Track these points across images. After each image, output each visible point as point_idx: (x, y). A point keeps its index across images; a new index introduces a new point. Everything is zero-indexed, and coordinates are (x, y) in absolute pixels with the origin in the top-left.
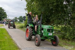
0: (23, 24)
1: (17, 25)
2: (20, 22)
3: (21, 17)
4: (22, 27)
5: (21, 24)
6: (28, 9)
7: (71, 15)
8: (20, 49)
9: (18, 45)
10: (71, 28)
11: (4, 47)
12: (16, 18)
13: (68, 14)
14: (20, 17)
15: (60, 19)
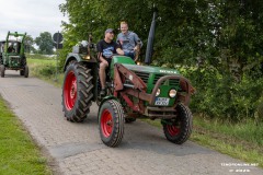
0: (53, 60)
1: (33, 64)
2: (41, 52)
3: (45, 36)
4: (49, 73)
5: (46, 62)
6: (70, 10)
7: (219, 33)
8: (40, 149)
9: (35, 133)
10: (220, 77)
13: (210, 26)
14: (42, 35)
15: (181, 45)
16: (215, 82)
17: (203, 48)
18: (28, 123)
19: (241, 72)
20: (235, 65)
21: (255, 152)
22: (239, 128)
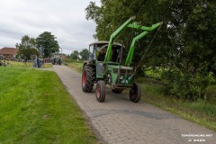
2: (83, 60)
3: (85, 51)
7: (182, 49)
8: (82, 111)
9: (79, 103)
10: (182, 74)
11: (52, 108)
12: (76, 52)
16: (179, 77)
17: (172, 58)
18: (75, 97)
19: (195, 72)
20: (192, 68)
21: (204, 119)
22: (194, 104)
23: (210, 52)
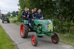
0: (16, 18)
1: (11, 19)
2: (13, 16)
3: (14, 12)
4: (15, 22)
5: (14, 19)
6: (20, 5)
7: (59, 11)
8: (13, 42)
9: (11, 38)
12: (9, 13)
13: (57, 9)
14: (13, 12)
15: (49, 14)
16: (58, 23)
17: (55, 15)
18: (10, 35)
19: (65, 21)
20: (64, 19)
21: (69, 41)
22: (65, 35)
23: (71, 12)
